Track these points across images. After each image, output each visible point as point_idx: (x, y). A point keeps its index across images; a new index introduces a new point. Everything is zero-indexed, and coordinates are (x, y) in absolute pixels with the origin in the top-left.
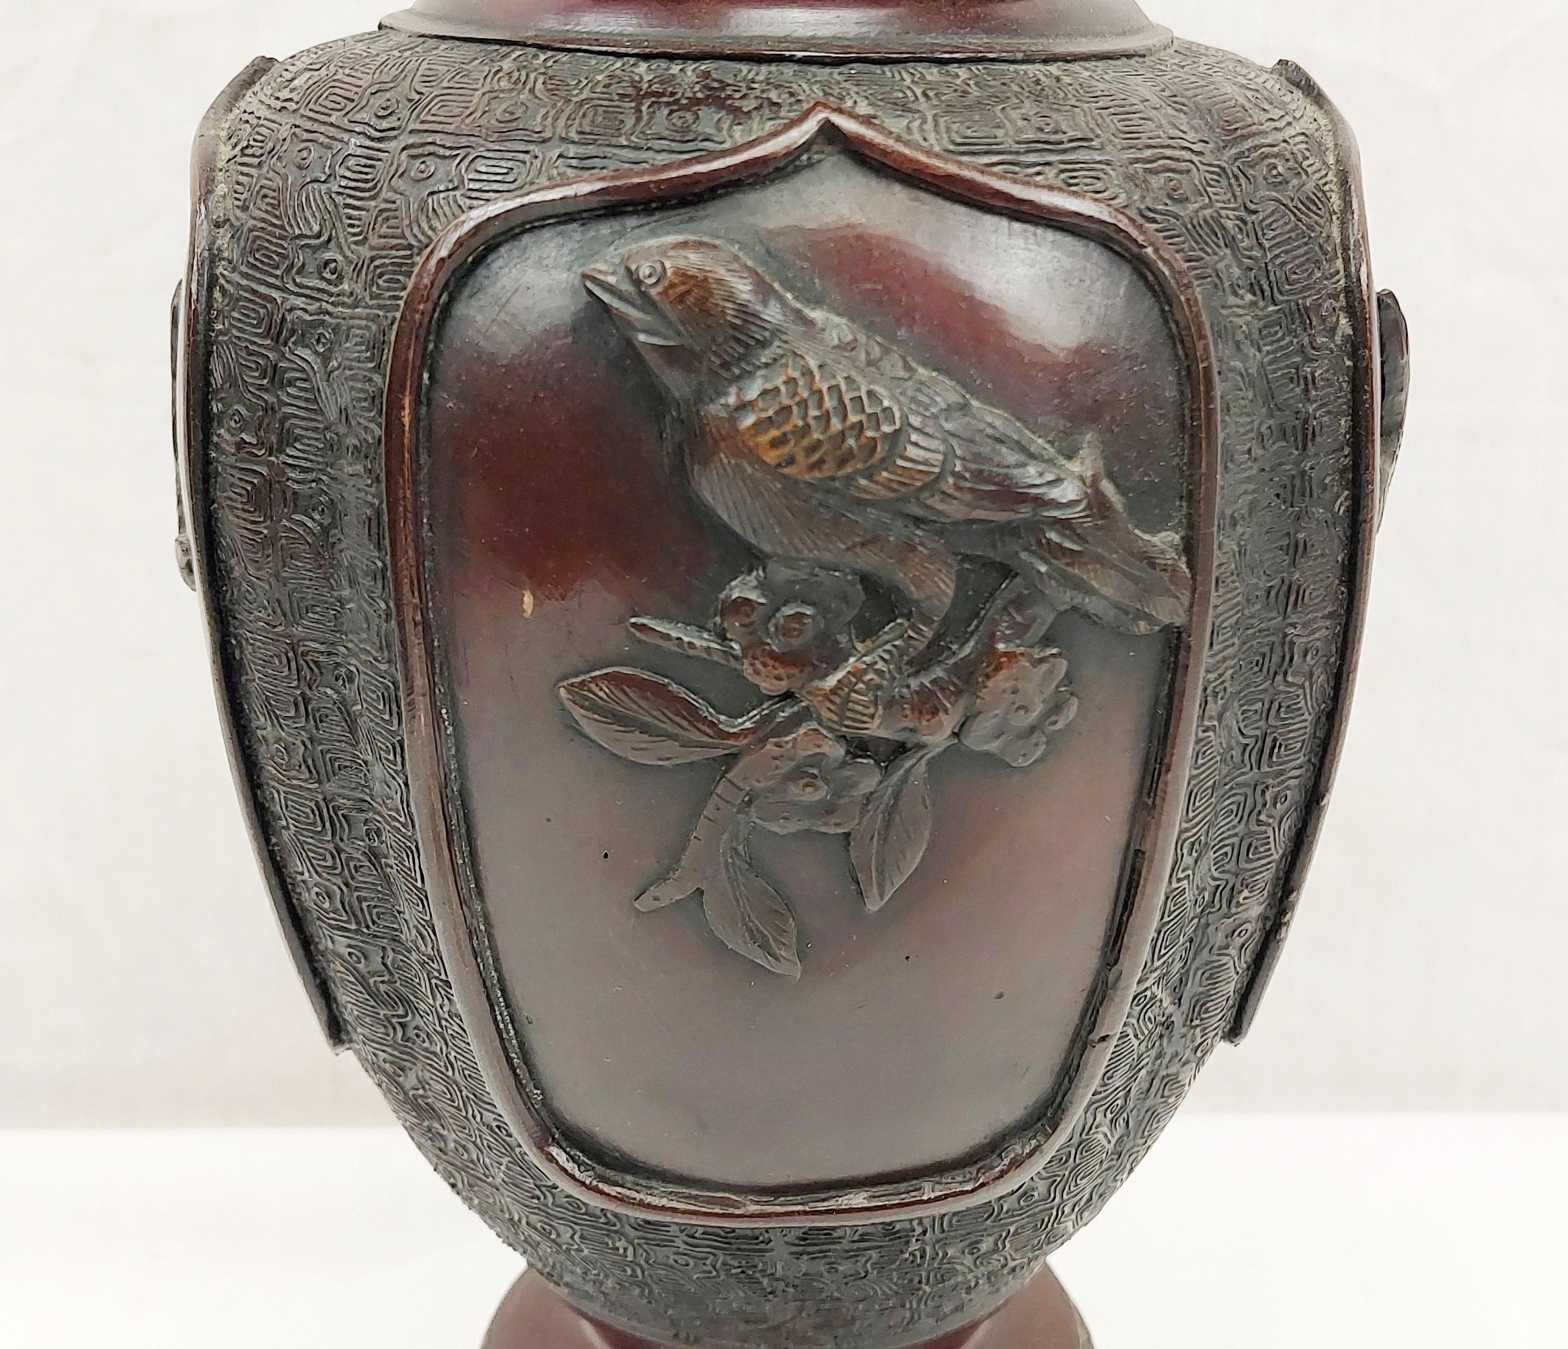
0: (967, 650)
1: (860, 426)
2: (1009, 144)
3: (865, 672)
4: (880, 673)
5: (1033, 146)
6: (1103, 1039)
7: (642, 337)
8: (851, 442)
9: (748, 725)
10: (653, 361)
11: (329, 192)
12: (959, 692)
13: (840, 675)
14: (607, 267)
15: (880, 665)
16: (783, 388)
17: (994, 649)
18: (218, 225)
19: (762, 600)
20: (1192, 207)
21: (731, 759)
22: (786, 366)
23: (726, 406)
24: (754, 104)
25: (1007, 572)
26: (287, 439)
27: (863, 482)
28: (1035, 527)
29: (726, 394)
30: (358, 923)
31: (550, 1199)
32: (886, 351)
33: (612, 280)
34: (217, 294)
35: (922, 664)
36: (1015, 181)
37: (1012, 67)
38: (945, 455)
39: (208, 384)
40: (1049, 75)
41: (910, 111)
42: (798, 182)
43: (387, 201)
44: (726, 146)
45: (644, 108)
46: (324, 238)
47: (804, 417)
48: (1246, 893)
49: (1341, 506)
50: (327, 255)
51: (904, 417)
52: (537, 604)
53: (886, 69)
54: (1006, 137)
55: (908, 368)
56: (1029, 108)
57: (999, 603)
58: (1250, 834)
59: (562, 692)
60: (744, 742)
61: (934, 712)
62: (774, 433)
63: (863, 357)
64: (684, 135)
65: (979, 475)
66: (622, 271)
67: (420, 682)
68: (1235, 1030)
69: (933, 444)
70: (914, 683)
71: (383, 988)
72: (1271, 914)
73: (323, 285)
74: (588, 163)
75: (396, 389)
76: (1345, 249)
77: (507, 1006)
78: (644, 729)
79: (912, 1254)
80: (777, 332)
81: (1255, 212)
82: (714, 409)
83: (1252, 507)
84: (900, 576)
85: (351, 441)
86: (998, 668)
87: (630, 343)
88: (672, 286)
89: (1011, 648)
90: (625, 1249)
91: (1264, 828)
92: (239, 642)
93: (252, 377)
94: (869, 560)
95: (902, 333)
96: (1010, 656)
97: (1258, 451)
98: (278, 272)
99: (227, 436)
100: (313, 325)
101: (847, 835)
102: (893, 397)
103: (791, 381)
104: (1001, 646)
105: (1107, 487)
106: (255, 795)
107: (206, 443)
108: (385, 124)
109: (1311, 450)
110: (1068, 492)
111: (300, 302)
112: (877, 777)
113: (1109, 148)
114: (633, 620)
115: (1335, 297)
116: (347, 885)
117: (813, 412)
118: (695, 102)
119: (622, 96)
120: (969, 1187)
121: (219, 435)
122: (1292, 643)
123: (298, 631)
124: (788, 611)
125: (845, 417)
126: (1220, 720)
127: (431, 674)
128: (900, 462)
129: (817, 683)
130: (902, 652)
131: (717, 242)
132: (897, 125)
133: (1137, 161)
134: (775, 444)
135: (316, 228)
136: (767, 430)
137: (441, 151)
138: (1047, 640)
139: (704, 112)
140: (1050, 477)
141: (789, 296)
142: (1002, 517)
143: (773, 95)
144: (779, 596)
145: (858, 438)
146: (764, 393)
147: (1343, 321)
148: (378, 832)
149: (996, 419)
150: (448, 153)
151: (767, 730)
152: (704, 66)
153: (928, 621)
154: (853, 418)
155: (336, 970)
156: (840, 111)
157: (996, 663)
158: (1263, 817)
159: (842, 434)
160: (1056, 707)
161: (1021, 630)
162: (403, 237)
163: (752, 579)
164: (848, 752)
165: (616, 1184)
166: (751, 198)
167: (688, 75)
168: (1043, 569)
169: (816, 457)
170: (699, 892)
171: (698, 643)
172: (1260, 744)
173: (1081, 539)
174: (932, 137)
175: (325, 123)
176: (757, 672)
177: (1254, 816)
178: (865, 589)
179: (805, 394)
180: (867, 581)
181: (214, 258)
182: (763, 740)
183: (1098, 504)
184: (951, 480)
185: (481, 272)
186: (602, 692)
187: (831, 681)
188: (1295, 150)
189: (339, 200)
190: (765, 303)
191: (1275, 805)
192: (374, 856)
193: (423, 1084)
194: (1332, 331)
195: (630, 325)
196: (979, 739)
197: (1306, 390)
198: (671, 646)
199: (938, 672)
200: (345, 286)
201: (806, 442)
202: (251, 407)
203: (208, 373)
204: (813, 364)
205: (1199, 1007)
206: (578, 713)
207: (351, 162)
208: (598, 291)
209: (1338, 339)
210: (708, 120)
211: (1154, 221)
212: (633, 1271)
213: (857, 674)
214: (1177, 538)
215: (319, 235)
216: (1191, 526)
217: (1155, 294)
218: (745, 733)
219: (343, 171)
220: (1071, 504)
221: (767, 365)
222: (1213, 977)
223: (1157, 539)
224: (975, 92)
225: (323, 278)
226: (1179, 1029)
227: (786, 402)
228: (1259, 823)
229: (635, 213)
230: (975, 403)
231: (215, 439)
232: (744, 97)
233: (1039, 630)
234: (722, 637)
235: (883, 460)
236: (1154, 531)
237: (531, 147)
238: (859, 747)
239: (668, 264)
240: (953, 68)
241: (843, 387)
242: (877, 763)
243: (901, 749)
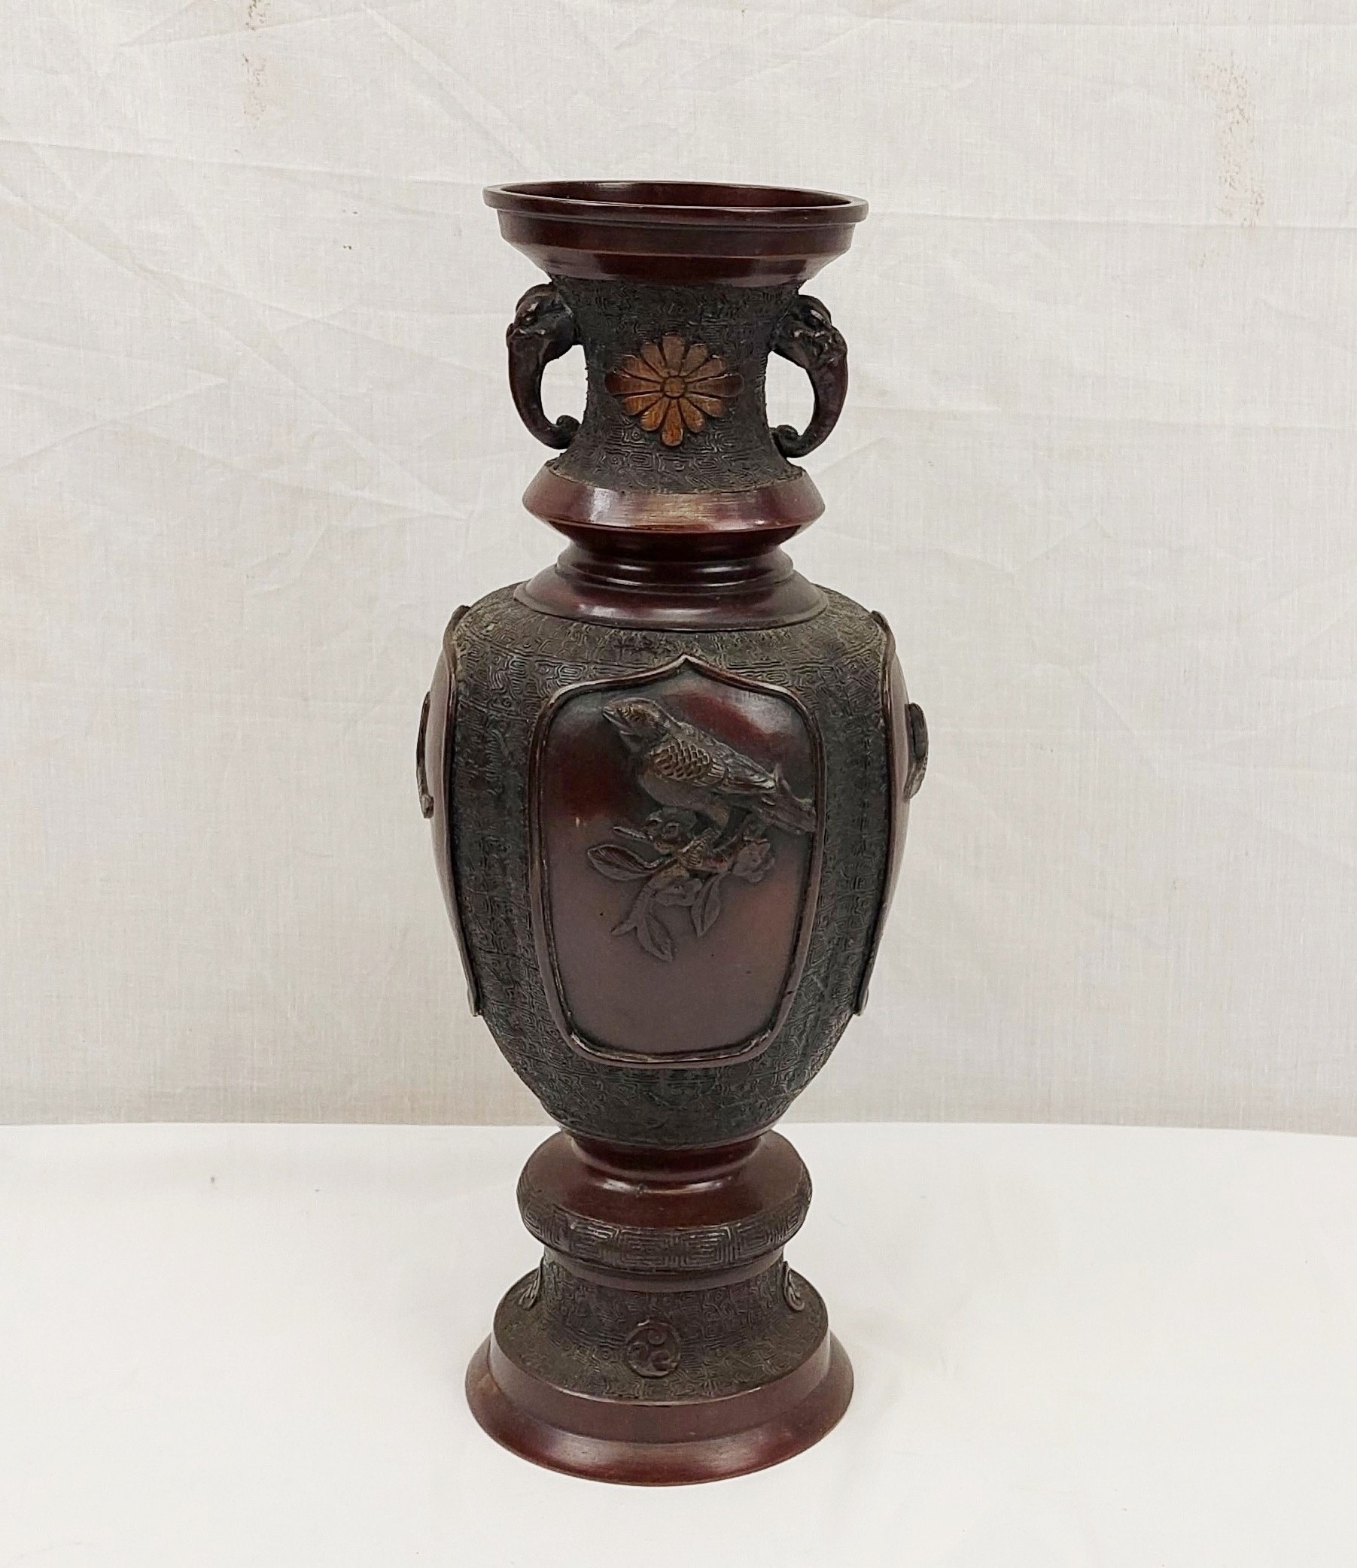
0: (734, 839)
1: (696, 763)
2: (750, 665)
3: (697, 846)
4: (702, 847)
5: (758, 666)
6: (790, 993)
7: (622, 732)
8: (692, 767)
9: (655, 865)
10: (627, 740)
11: (506, 674)
12: (730, 855)
13: (688, 847)
14: (610, 708)
15: (702, 844)
16: (669, 750)
17: (743, 840)
18: (459, 682)
19: (660, 821)
20: (816, 685)
21: (649, 878)
22: (670, 742)
23: (651, 755)
24: (662, 650)
25: (749, 812)
26: (487, 762)
27: (696, 781)
28: (757, 796)
29: (650, 752)
30: (498, 949)
31: (570, 1063)
32: (705, 736)
33: (612, 713)
34: (459, 707)
35: (716, 845)
36: (750, 679)
37: (754, 632)
38: (725, 772)
39: (454, 740)
40: (768, 635)
41: (716, 653)
42: (676, 680)
43: (530, 680)
44: (652, 667)
45: (623, 651)
46: (504, 691)
47: (677, 759)
48: (852, 941)
49: (883, 788)
50: (505, 697)
51: (711, 760)
52: (581, 822)
53: (709, 634)
54: (750, 663)
55: (713, 741)
56: (759, 651)
57: (745, 822)
58: (852, 916)
59: (589, 853)
60: (653, 872)
61: (722, 861)
62: (666, 765)
63: (697, 738)
64: (638, 662)
65: (737, 779)
66: (616, 710)
67: (537, 850)
68: (857, 1009)
69: (721, 768)
70: (714, 851)
71: (505, 977)
72: (867, 952)
73: (503, 707)
74: (603, 671)
75: (535, 746)
76: (882, 694)
77: (560, 976)
78: (618, 867)
79: (716, 1086)
80: (667, 731)
81: (843, 683)
82: (646, 756)
83: (843, 791)
84: (709, 812)
85: (513, 763)
86: (745, 846)
87: (618, 733)
88: (632, 716)
89: (749, 839)
90: (600, 1085)
91: (857, 915)
92: (459, 838)
93: (474, 739)
94: (699, 806)
95: (711, 730)
96: (749, 841)
97: (845, 769)
98: (486, 702)
99: (462, 760)
100: (498, 722)
101: (691, 907)
102: (707, 752)
103: (672, 747)
104: (746, 838)
105: (784, 782)
106: (457, 899)
107: (452, 761)
108: (527, 650)
109: (868, 768)
110: (770, 784)
111: (495, 713)
112: (701, 884)
113: (786, 665)
114: (615, 828)
115: (878, 712)
116: (495, 933)
117: (679, 758)
118: (641, 649)
119: (615, 646)
120: (738, 1054)
121: (458, 759)
122: (865, 842)
123: (486, 832)
124: (670, 824)
125: (690, 759)
126: (834, 868)
127: (540, 848)
128: (709, 774)
129: (680, 850)
130: (710, 840)
131: (649, 700)
132: (711, 659)
133: (796, 669)
134: (666, 768)
135: (501, 686)
136: (663, 763)
137: (550, 664)
138: (764, 836)
139: (644, 653)
140: (763, 779)
141: (672, 718)
142: (746, 793)
143: (668, 647)
144: (666, 821)
145: (695, 766)
146: (663, 751)
147: (882, 721)
148: (511, 911)
149: (745, 760)
150: (553, 665)
151: (662, 868)
152: (644, 633)
153: (719, 829)
154: (693, 760)
155: (485, 971)
156: (691, 655)
157: (742, 843)
158: (857, 910)
159: (690, 765)
160: (766, 861)
161: (753, 832)
162: (536, 693)
163: (657, 813)
164: (690, 876)
165: (598, 1051)
166: (660, 684)
167: (638, 635)
168: (761, 811)
169: (680, 772)
170: (636, 928)
171: (638, 836)
172: (854, 880)
173: (774, 801)
174: (723, 663)
175: (503, 648)
176: (659, 846)
177: (853, 910)
178: (697, 818)
179: (677, 751)
180: (698, 814)
181: (459, 693)
182: (660, 871)
183: (781, 789)
184: (727, 780)
185: (565, 708)
186: (603, 853)
187: (685, 850)
188: (862, 658)
189: (511, 678)
190: (664, 722)
191: (862, 905)
192: (508, 920)
193: (518, 1018)
194: (876, 725)
195: (619, 728)
196: (738, 871)
197: (865, 747)
198: (627, 837)
199: (723, 847)
200: (512, 708)
201: (677, 768)
202: (472, 750)
203: (454, 736)
204: (680, 741)
205: (835, 991)
206: (594, 861)
207: (515, 664)
208: (606, 716)
209: (879, 727)
210: (645, 656)
211: (800, 690)
212: (603, 1097)
213: (694, 847)
214: (811, 801)
215: (502, 689)
216: (816, 795)
217: (801, 715)
218: (654, 868)
219: (511, 667)
220: (772, 788)
221: (664, 742)
222: (841, 977)
223: (803, 801)
224: (740, 645)
225: (503, 705)
226: (827, 998)
227: (670, 754)
228: (856, 912)
229: (621, 689)
230: (736, 754)
231: (456, 760)
232: (658, 648)
233: (759, 832)
234: (647, 835)
235: (703, 774)
236: (803, 797)
237: (583, 665)
238: (694, 874)
239: (632, 709)
240: (733, 633)
241: (690, 749)
242: (701, 880)
243: (710, 875)
